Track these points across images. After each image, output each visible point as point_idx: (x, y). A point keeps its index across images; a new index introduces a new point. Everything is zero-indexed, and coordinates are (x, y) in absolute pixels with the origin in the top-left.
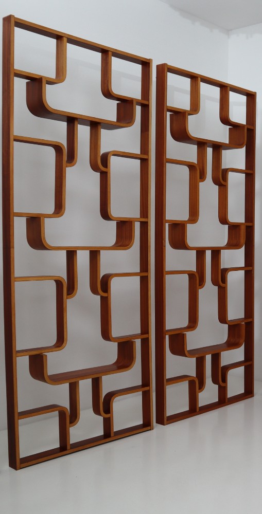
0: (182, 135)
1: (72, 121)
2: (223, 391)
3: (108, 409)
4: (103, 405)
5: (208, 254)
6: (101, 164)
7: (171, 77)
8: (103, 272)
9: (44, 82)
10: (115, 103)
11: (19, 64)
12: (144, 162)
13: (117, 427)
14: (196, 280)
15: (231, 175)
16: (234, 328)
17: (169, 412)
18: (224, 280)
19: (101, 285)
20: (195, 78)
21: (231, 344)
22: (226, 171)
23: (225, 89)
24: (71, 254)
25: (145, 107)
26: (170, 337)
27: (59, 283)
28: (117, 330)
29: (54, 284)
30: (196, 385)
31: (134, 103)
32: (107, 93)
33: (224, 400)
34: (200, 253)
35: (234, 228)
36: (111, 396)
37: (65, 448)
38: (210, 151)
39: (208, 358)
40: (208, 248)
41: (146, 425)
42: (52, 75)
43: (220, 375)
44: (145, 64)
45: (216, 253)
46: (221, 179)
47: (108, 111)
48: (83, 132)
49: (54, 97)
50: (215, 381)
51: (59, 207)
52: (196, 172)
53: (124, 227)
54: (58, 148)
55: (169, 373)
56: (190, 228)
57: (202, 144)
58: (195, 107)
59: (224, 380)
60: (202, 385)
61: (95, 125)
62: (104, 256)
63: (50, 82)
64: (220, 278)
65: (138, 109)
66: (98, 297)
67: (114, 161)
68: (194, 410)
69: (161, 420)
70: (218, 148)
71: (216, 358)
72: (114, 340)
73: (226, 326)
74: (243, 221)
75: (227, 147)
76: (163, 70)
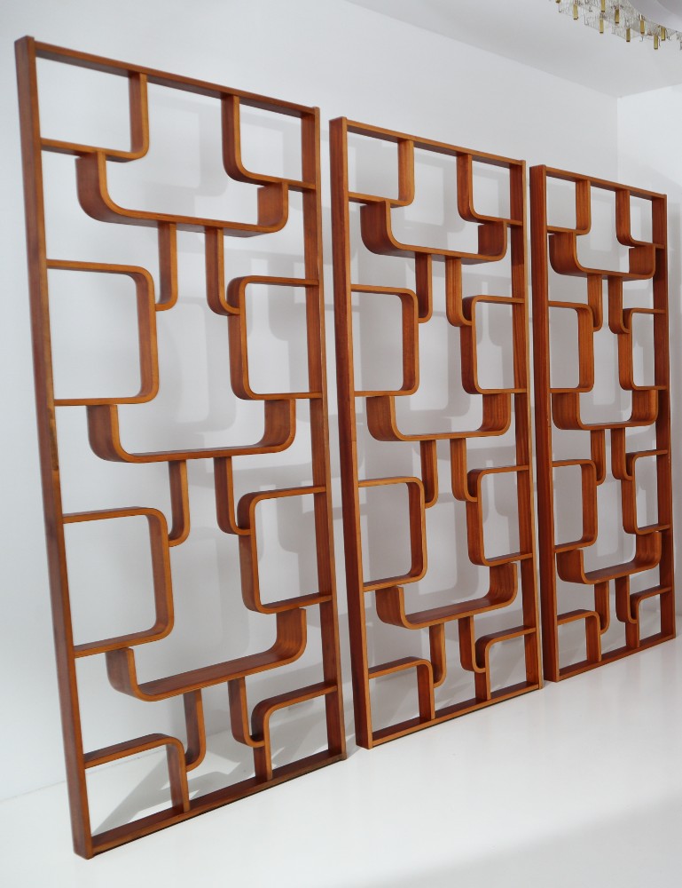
0: (568, 265)
1: (421, 257)
2: (632, 630)
3: (481, 660)
4: (474, 655)
5: (607, 435)
6: (463, 314)
8: (469, 467)
9: (388, 205)
12: (518, 308)
14: (592, 471)
15: (635, 317)
16: (643, 539)
17: (562, 662)
18: (629, 470)
19: (469, 486)
20: (581, 182)
21: (641, 563)
22: (627, 313)
23: (622, 193)
24: (427, 445)
25: (518, 230)
26: (561, 555)
27: (412, 486)
29: (406, 487)
30: (596, 622)
31: (502, 225)
32: (466, 214)
33: (634, 644)
34: (597, 432)
35: (640, 395)
36: (484, 642)
37: (426, 718)
38: (605, 283)
39: (612, 584)
40: (607, 426)
41: (532, 683)
43: (629, 608)
44: (516, 168)
45: (618, 431)
46: (621, 325)
50: (621, 617)
51: (410, 380)
52: (588, 316)
53: (492, 401)
54: (405, 296)
55: (561, 607)
56: (582, 398)
57: (594, 276)
58: (584, 226)
59: (634, 614)
60: (604, 623)
61: (451, 260)
62: (471, 443)
63: (394, 205)
64: (625, 468)
66: (464, 504)
67: (479, 309)
68: (595, 659)
69: (550, 676)
70: (615, 280)
71: (622, 583)
72: (485, 563)
73: (633, 537)
74: (652, 384)
75: (627, 278)
76: (541, 173)
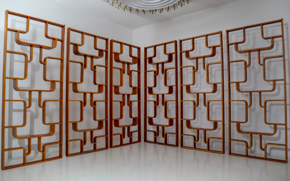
0: (118, 60)
1: (85, 56)
2: (131, 139)
3: (95, 141)
4: (94, 140)
5: (126, 96)
6: (94, 68)
7: (114, 43)
8: (94, 100)
9: (78, 45)
10: (98, 51)
11: (72, 41)
12: (106, 68)
13: (97, 148)
14: (122, 104)
15: (133, 72)
16: (134, 119)
17: (114, 144)
18: (131, 104)
19: (94, 104)
20: (121, 43)
21: (134, 124)
22: (131, 71)
23: (131, 46)
24: (85, 94)
25: (107, 52)
26: (115, 121)
27: (81, 102)
28: (98, 118)
29: (80, 103)
30: (122, 136)
31: (103, 51)
32: (96, 48)
33: (131, 142)
34: (124, 95)
35: (134, 88)
36: (95, 138)
37: (82, 152)
38: (126, 65)
39: (126, 129)
40: (126, 94)
41: (107, 147)
42: (80, 43)
43: (130, 134)
44: (107, 40)
45: (128, 96)
46: (130, 73)
47: (96, 53)
48: (89, 59)
49: (81, 49)
50: (128, 136)
51: (82, 80)
52: (122, 71)
53: (100, 87)
54: (81, 64)
55: (114, 132)
56: (120, 88)
57: (124, 63)
58: (122, 52)
59: (131, 136)
60: (124, 137)
61: (92, 57)
62: (94, 95)
63: (80, 45)
64: (130, 104)
65: (104, 53)
66: (93, 107)
67: (97, 68)
68: (122, 144)
69: (111, 147)
70: (128, 64)
71: (129, 128)
72: (97, 120)
73: (132, 119)
74: (137, 86)
75: (132, 64)
76: (112, 41)
